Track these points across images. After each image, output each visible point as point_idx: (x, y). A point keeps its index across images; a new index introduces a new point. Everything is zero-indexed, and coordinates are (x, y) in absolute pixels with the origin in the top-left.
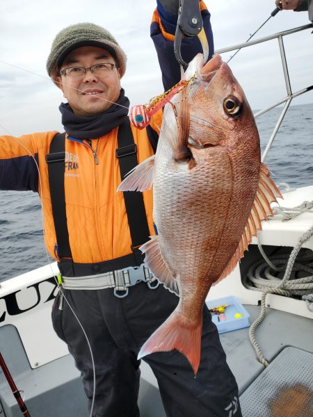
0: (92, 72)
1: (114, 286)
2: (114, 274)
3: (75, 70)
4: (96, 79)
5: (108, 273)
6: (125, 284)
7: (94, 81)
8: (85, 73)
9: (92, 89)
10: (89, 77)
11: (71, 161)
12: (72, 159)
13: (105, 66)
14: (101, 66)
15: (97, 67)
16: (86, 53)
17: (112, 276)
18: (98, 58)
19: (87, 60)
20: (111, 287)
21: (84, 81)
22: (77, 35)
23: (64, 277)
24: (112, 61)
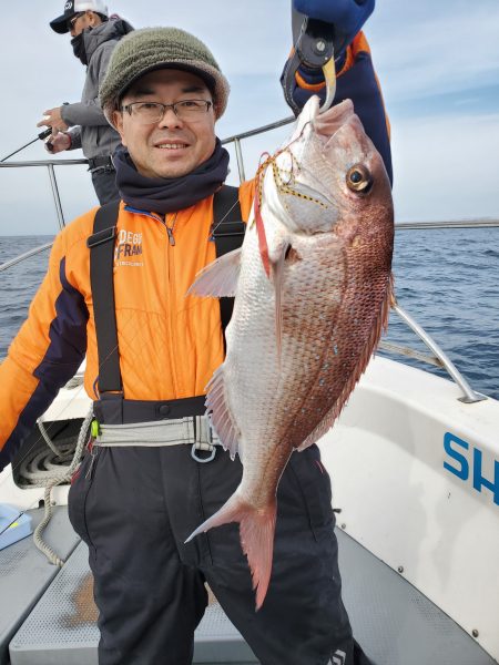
0: (175, 112)
1: (192, 441)
2: (195, 421)
3: (148, 106)
4: (180, 124)
5: (185, 419)
6: (211, 439)
7: (177, 127)
8: (164, 112)
9: (172, 139)
10: (169, 119)
11: (129, 243)
12: (131, 240)
13: (195, 104)
14: (190, 104)
15: (183, 105)
16: (168, 81)
17: (191, 424)
18: (186, 91)
19: (169, 92)
20: (187, 442)
21: (161, 125)
22: (156, 49)
23: (102, 426)
24: (208, 97)
